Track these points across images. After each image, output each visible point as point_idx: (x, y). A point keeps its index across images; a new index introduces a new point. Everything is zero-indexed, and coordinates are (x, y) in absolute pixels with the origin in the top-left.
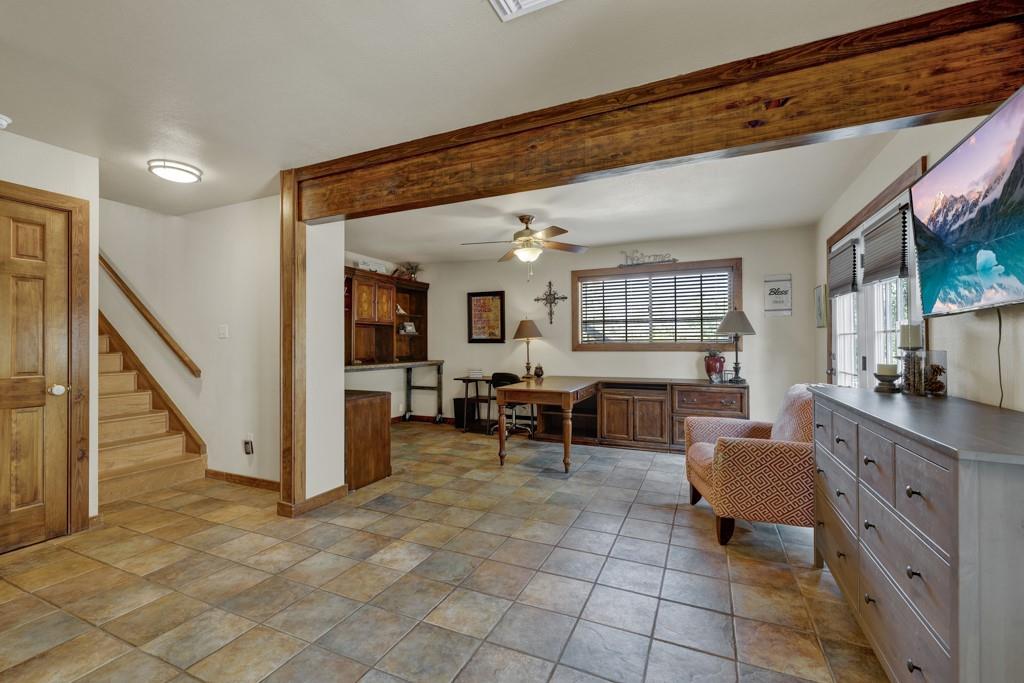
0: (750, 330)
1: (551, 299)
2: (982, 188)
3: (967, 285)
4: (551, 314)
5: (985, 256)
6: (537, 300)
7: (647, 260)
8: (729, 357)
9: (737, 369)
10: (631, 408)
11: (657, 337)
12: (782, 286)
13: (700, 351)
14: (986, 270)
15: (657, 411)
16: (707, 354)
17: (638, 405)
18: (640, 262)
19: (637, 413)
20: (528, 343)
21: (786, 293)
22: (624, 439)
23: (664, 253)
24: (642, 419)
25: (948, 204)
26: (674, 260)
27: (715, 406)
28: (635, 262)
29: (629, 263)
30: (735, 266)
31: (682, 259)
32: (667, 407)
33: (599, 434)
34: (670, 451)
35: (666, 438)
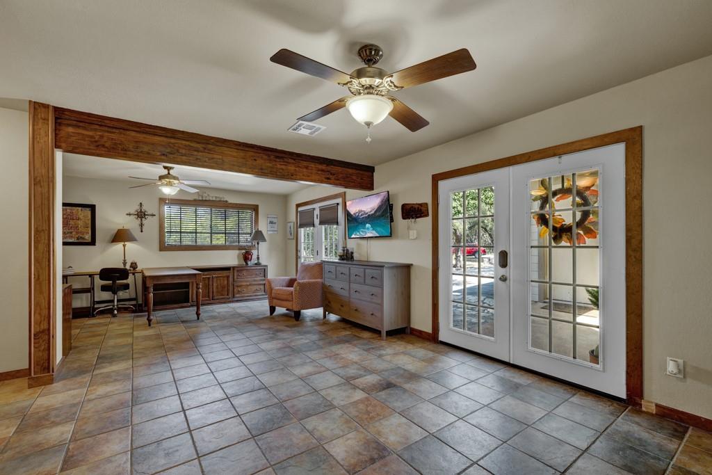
0: (264, 240)
1: (141, 215)
2: (369, 210)
3: (362, 232)
4: (142, 225)
5: (368, 225)
6: (130, 214)
7: (211, 199)
8: (255, 252)
9: (258, 258)
10: (211, 283)
11: (215, 242)
12: (275, 220)
13: (239, 249)
14: (368, 229)
15: (226, 282)
16: (244, 251)
17: (215, 280)
18: (207, 199)
19: (215, 284)
20: (124, 246)
21: (275, 223)
22: (207, 300)
23: (221, 196)
24: (217, 288)
25: (360, 211)
26: (226, 201)
27: (254, 276)
28: (204, 199)
29: (200, 199)
30: (255, 209)
31: (230, 201)
32: (231, 279)
33: (190, 300)
34: (233, 302)
35: (230, 296)
